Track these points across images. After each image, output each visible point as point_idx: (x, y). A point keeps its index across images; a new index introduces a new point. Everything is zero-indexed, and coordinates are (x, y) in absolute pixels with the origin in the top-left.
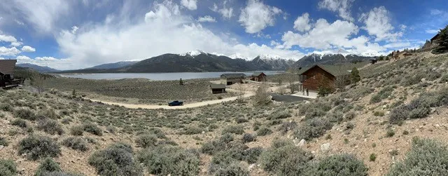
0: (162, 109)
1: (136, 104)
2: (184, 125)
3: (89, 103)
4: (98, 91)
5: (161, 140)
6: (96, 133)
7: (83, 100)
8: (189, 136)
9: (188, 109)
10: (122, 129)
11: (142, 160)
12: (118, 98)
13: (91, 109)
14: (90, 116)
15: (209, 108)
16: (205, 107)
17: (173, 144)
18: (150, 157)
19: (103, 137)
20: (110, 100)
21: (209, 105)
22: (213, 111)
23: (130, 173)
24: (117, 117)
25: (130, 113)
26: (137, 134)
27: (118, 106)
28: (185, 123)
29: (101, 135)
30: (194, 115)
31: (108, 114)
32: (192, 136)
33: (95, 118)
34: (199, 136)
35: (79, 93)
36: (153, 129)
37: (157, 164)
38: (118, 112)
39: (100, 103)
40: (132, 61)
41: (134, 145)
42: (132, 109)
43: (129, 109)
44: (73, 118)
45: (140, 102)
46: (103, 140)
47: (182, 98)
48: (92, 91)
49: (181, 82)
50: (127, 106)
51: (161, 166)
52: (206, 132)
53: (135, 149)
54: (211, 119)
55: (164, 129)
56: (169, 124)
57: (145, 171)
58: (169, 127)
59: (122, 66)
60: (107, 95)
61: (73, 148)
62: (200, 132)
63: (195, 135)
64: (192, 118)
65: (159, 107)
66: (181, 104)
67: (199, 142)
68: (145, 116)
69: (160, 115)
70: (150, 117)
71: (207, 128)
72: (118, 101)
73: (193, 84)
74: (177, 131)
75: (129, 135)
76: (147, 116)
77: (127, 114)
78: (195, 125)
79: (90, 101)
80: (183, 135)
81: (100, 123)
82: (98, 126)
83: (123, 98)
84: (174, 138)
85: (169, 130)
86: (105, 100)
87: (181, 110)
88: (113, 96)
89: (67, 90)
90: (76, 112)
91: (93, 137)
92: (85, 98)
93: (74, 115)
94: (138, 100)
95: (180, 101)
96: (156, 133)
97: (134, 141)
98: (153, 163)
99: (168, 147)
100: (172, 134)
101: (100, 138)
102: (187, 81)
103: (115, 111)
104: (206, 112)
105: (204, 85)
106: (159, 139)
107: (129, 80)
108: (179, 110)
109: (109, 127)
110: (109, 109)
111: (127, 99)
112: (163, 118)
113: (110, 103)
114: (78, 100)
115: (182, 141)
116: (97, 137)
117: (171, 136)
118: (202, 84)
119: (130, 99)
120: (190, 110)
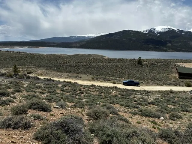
0: (116, 88)
1: (89, 80)
2: (139, 106)
3: (36, 81)
4: (48, 67)
5: (113, 116)
6: (44, 109)
7: (28, 77)
8: (144, 118)
9: (144, 91)
10: (73, 104)
11: (92, 131)
12: (70, 74)
13: (39, 87)
14: (38, 94)
15: (172, 95)
16: (166, 93)
17: (126, 121)
18: (102, 129)
19: (52, 113)
20: (61, 77)
21: (171, 91)
22: (176, 99)
23: (79, 141)
24: (68, 94)
25: (83, 90)
26: (89, 109)
27: (70, 83)
28: (140, 104)
29: (50, 111)
30: (151, 99)
31: (58, 91)
32: (147, 118)
33: (43, 96)
34: (156, 120)
35: (22, 70)
36: (106, 105)
37: (108, 136)
38: (70, 89)
39: (50, 80)
40: (86, 36)
41: (85, 118)
42: (84, 86)
43: (82, 85)
44: (15, 98)
45: (93, 79)
46: (52, 115)
47: (138, 79)
48: (40, 67)
49: (140, 61)
50: (80, 82)
51: (112, 138)
52: (165, 118)
53: (86, 122)
54: (173, 107)
55: (116, 106)
56: (122, 102)
57: (95, 140)
58: (122, 105)
59: (75, 41)
60: (58, 71)
61: (14, 128)
62: (158, 117)
63: (151, 119)
64: (149, 101)
65: (112, 85)
66: (137, 84)
67: (156, 126)
68: (97, 93)
69: (114, 93)
70: (103, 94)
71: (167, 115)
72: (70, 77)
73: (154, 64)
74: (130, 110)
75: (80, 110)
76: (100, 93)
77: (80, 90)
78: (152, 108)
79: (38, 79)
80: (137, 116)
81: (49, 100)
82: (47, 103)
83: (76, 75)
84: (127, 116)
85: (122, 108)
86: (56, 76)
87: (137, 91)
88: (65, 72)
89: (5, 67)
90: (19, 91)
91: (40, 113)
92: (31, 75)
93: (17, 95)
94: (92, 76)
95: (136, 81)
96: (108, 108)
97: (85, 115)
98: (104, 134)
99: (121, 123)
100: (125, 112)
101: (49, 113)
102: (147, 60)
103: (67, 88)
104: (167, 98)
105: (169, 67)
106: (111, 115)
107: (83, 55)
108: (134, 91)
109: (59, 103)
110: (60, 86)
111: (80, 75)
112: (116, 96)
113: (62, 80)
114: (21, 78)
115: (136, 121)
116: (44, 113)
117: (123, 114)
118: (166, 65)
119: (83, 76)
120: (147, 93)
